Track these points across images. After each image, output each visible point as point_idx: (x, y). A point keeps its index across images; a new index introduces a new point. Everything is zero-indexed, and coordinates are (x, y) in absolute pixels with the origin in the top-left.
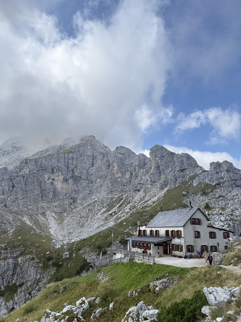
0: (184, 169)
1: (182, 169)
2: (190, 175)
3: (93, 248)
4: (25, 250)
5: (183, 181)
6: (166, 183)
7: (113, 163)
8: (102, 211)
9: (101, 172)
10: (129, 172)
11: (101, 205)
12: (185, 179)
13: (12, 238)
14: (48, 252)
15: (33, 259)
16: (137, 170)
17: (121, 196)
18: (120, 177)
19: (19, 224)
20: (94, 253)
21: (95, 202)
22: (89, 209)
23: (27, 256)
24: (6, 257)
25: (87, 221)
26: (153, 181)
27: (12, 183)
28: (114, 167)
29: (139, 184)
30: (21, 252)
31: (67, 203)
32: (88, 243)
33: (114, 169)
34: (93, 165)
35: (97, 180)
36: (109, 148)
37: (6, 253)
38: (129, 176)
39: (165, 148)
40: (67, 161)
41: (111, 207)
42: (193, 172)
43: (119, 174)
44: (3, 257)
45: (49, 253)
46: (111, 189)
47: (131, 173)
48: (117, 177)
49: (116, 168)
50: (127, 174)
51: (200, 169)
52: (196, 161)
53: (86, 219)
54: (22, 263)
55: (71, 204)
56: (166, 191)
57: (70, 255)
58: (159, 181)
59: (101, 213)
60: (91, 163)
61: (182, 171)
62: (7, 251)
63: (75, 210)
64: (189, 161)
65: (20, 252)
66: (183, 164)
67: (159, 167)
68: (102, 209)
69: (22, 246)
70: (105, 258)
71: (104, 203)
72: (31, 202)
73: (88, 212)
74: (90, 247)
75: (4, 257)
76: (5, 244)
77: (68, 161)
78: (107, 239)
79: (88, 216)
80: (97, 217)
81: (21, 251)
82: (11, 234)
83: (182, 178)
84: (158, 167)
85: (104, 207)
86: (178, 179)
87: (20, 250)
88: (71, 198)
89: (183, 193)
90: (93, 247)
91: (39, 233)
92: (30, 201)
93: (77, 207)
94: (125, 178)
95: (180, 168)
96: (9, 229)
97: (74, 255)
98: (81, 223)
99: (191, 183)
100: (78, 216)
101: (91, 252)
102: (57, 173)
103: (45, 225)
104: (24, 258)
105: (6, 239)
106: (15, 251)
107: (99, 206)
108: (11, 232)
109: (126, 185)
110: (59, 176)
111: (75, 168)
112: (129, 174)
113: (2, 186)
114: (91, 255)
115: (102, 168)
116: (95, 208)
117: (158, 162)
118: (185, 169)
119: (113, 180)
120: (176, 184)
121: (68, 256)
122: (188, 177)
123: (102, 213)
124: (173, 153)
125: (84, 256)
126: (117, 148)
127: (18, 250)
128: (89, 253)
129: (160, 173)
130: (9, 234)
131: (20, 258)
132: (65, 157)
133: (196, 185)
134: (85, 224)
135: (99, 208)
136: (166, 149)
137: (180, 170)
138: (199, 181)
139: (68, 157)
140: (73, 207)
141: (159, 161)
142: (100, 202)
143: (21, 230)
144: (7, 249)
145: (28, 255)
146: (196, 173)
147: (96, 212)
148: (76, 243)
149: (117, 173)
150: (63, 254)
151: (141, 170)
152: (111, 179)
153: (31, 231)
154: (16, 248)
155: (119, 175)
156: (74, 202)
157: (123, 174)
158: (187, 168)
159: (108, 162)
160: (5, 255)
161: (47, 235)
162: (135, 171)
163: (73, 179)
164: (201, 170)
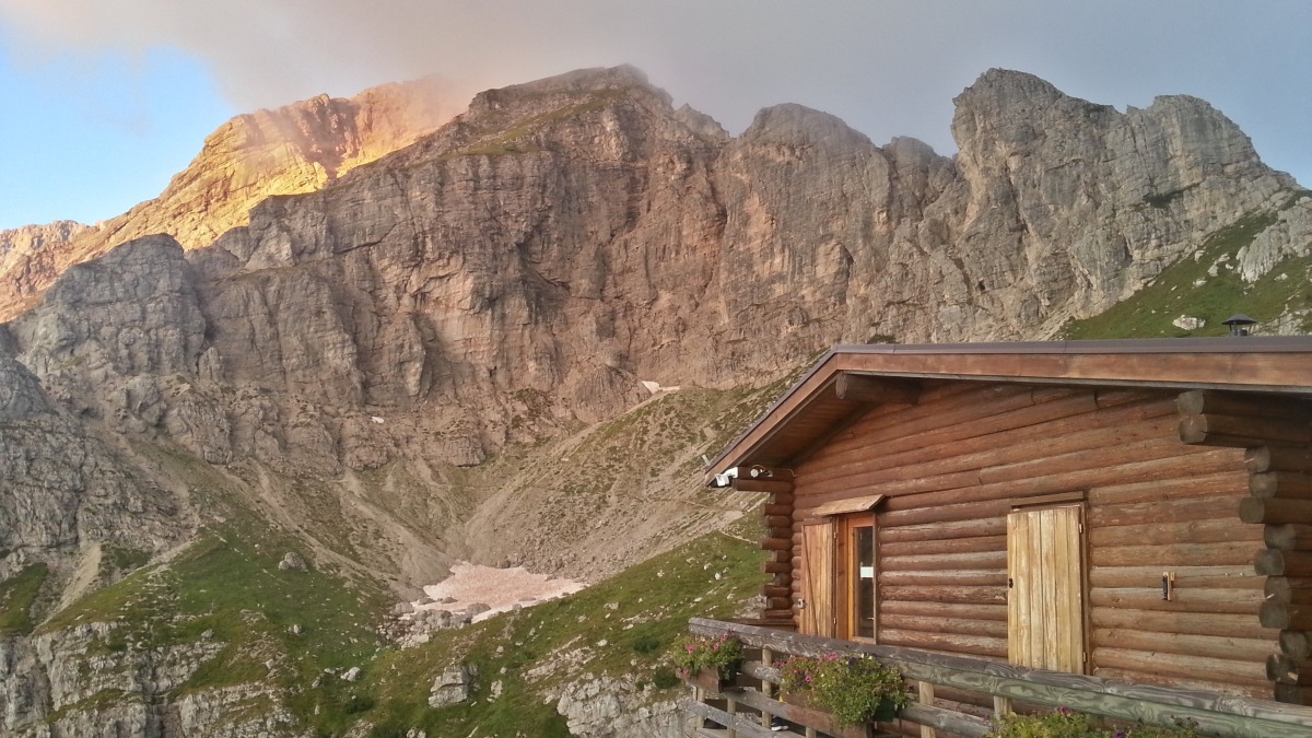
0: (1177, 194)
1: (1163, 190)
2: (1212, 227)
3: (604, 648)
4: (222, 656)
5: (1166, 262)
6: (1055, 286)
7: (743, 196)
8: (683, 458)
9: (677, 253)
10: (833, 242)
11: (680, 429)
12: (1180, 252)
13: (161, 591)
14: (353, 671)
15: (262, 705)
16: (880, 229)
17: (789, 376)
18: (781, 277)
19: (222, 520)
20: (606, 680)
21: (649, 413)
22: (613, 449)
23: (230, 689)
24: (114, 690)
25: (599, 507)
26: (974, 281)
27: (207, 317)
28: (746, 222)
29: (890, 304)
30: (201, 664)
31: (497, 417)
32: (582, 618)
33: (752, 231)
34: (632, 218)
35: (656, 299)
36: (719, 124)
37: (118, 669)
38: (833, 269)
39: (1051, 86)
40: (487, 196)
41: (733, 433)
42: (1230, 207)
43: (778, 260)
44: (98, 694)
45: (359, 676)
46: (735, 342)
47: (844, 250)
48: (766, 275)
49: (759, 225)
50: (821, 260)
51: (1277, 186)
52: (1249, 139)
53: (596, 496)
54: (201, 728)
55: (517, 422)
56: (1057, 328)
57: (471, 692)
58: (1011, 280)
59: (676, 466)
60: (622, 210)
61: (1161, 201)
62: (121, 658)
63: (541, 452)
64: (1207, 141)
65: (194, 666)
66: (1166, 162)
67: (1015, 197)
68: (682, 447)
69: (207, 634)
70: (677, 710)
71: (694, 419)
72: (304, 409)
73: (605, 465)
74: (591, 642)
75: (104, 690)
76: (118, 620)
77: (494, 198)
78: (690, 601)
79: (606, 481)
80: (656, 488)
81: (203, 659)
82: (164, 568)
83: (1159, 246)
84: (1010, 196)
85: (692, 440)
86: (1136, 255)
87: (198, 657)
88: (520, 396)
89: (1176, 323)
90: (608, 646)
91: (328, 567)
92: (302, 404)
93: (548, 439)
94: (811, 282)
95: (1146, 191)
96: (157, 544)
97: (497, 688)
98: (564, 520)
99: (1221, 266)
100: (556, 485)
101: (590, 676)
102: (441, 263)
103: (371, 528)
104: (213, 698)
105: (132, 593)
106: (168, 658)
107: (665, 433)
108: (166, 557)
109: (819, 320)
110: (449, 276)
111: (536, 239)
112: (836, 254)
113: (146, 327)
114: (591, 693)
115: (684, 233)
116: (643, 442)
117: (1007, 169)
118: (1180, 193)
119: (745, 295)
120: (1122, 288)
121: (459, 695)
122: (1197, 235)
123: (684, 465)
124: (1100, 109)
125: (548, 700)
126: (765, 116)
127: (183, 656)
128: (583, 682)
129: (1017, 235)
130: (152, 568)
131: (188, 700)
132: (476, 174)
133: (1261, 276)
134: (590, 523)
135: (667, 443)
136: (1055, 91)
137: (1147, 198)
138: (1280, 250)
139: (494, 177)
140: (528, 439)
141: (1014, 164)
142: (672, 414)
143: (225, 548)
144: (123, 647)
145: (235, 683)
146: (1247, 213)
147: (653, 464)
148: (515, 623)
149: (768, 254)
150: (432, 684)
151: (905, 228)
152: (736, 288)
153: (278, 557)
154: (175, 644)
155: (778, 262)
156: (534, 413)
157: (802, 260)
158: (1189, 188)
159: (715, 202)
160: (108, 680)
161: (371, 578)
162: (868, 237)
163: (526, 294)
164: (1282, 194)
